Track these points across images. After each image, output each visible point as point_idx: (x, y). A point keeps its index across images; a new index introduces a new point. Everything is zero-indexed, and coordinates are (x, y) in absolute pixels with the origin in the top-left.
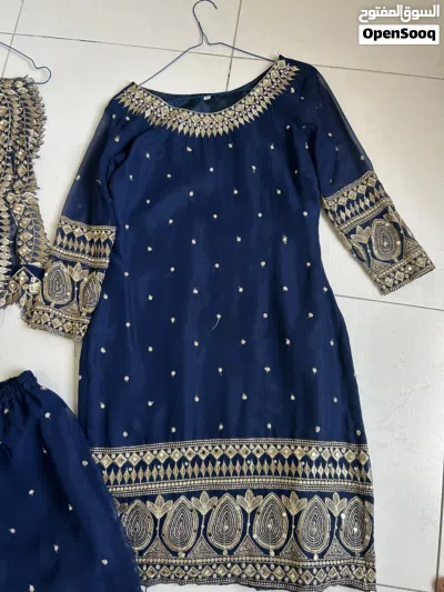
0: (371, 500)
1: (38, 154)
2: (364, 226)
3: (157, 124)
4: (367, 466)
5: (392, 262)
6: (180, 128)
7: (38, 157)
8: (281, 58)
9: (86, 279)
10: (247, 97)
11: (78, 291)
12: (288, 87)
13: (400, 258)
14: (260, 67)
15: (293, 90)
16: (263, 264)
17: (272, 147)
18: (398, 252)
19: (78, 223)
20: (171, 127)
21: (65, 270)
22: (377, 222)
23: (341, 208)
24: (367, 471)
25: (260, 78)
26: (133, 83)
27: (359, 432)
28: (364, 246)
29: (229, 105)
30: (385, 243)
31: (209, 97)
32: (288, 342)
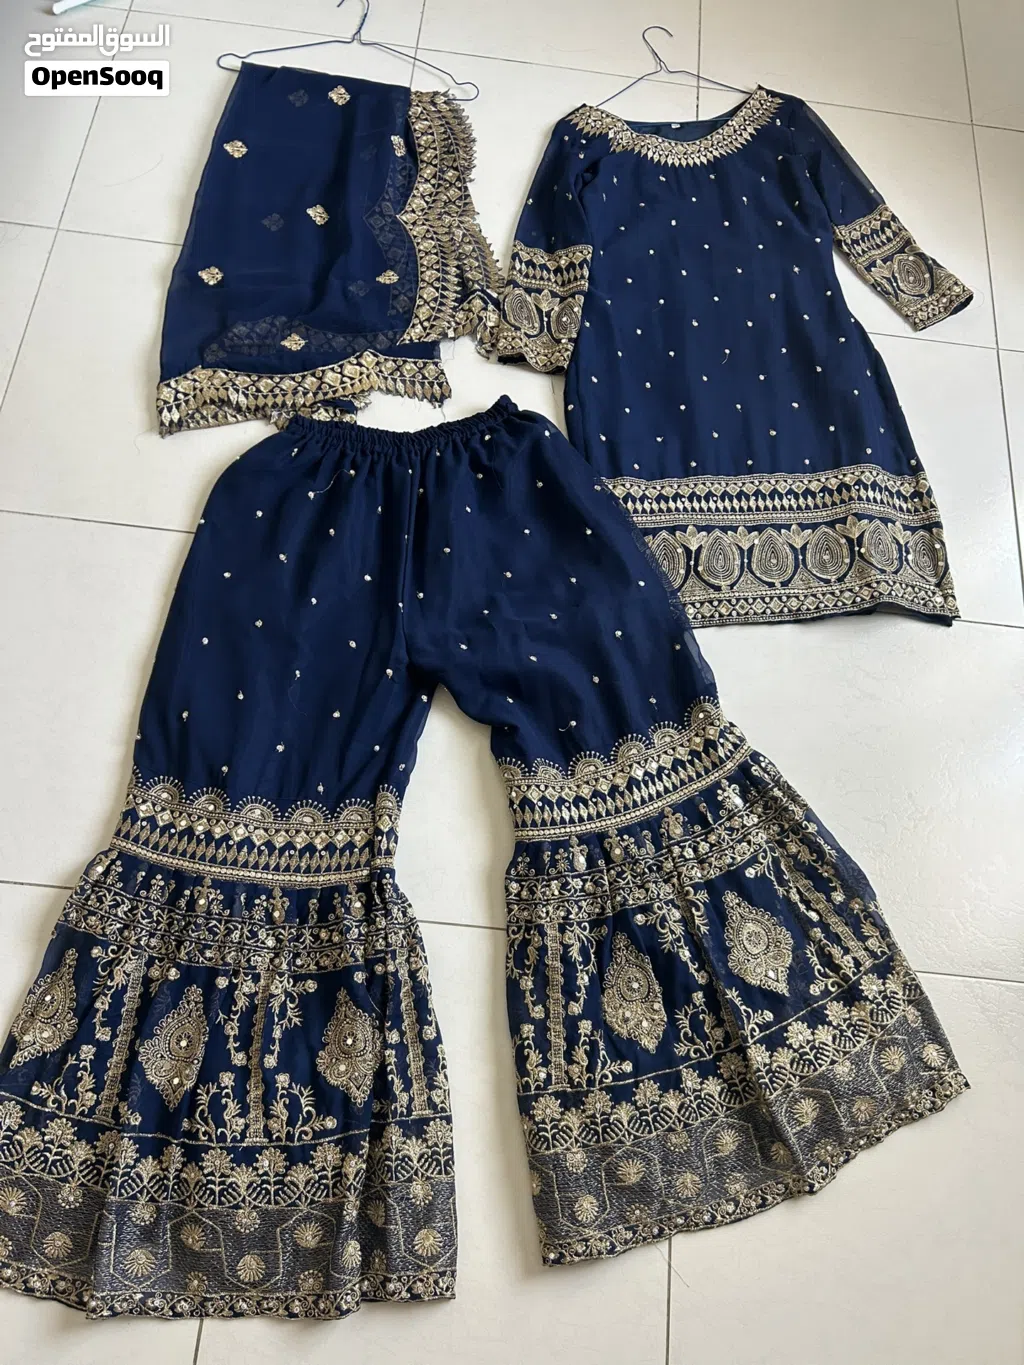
0: (939, 525)
1: (471, 177)
2: (885, 261)
3: (618, 150)
4: (929, 493)
5: (922, 296)
6: (650, 154)
7: (471, 181)
8: (760, 88)
9: (556, 309)
10: (725, 126)
11: (549, 323)
12: (773, 120)
13: (931, 293)
14: (735, 100)
15: (778, 122)
16: (773, 296)
17: (763, 179)
18: (928, 287)
19: (536, 250)
20: (640, 152)
21: (529, 299)
22: (898, 257)
23: (855, 242)
24: (930, 497)
25: (738, 108)
26: (584, 105)
27: (913, 462)
28: (888, 279)
29: (704, 136)
30: (911, 278)
31: (679, 126)
32: (819, 369)
